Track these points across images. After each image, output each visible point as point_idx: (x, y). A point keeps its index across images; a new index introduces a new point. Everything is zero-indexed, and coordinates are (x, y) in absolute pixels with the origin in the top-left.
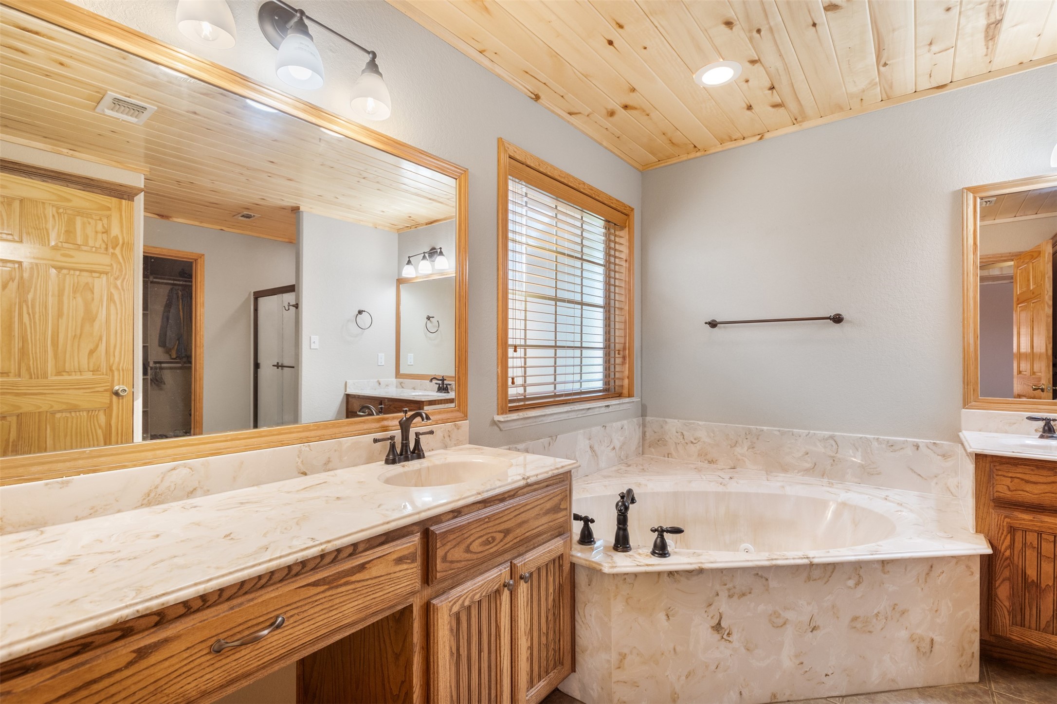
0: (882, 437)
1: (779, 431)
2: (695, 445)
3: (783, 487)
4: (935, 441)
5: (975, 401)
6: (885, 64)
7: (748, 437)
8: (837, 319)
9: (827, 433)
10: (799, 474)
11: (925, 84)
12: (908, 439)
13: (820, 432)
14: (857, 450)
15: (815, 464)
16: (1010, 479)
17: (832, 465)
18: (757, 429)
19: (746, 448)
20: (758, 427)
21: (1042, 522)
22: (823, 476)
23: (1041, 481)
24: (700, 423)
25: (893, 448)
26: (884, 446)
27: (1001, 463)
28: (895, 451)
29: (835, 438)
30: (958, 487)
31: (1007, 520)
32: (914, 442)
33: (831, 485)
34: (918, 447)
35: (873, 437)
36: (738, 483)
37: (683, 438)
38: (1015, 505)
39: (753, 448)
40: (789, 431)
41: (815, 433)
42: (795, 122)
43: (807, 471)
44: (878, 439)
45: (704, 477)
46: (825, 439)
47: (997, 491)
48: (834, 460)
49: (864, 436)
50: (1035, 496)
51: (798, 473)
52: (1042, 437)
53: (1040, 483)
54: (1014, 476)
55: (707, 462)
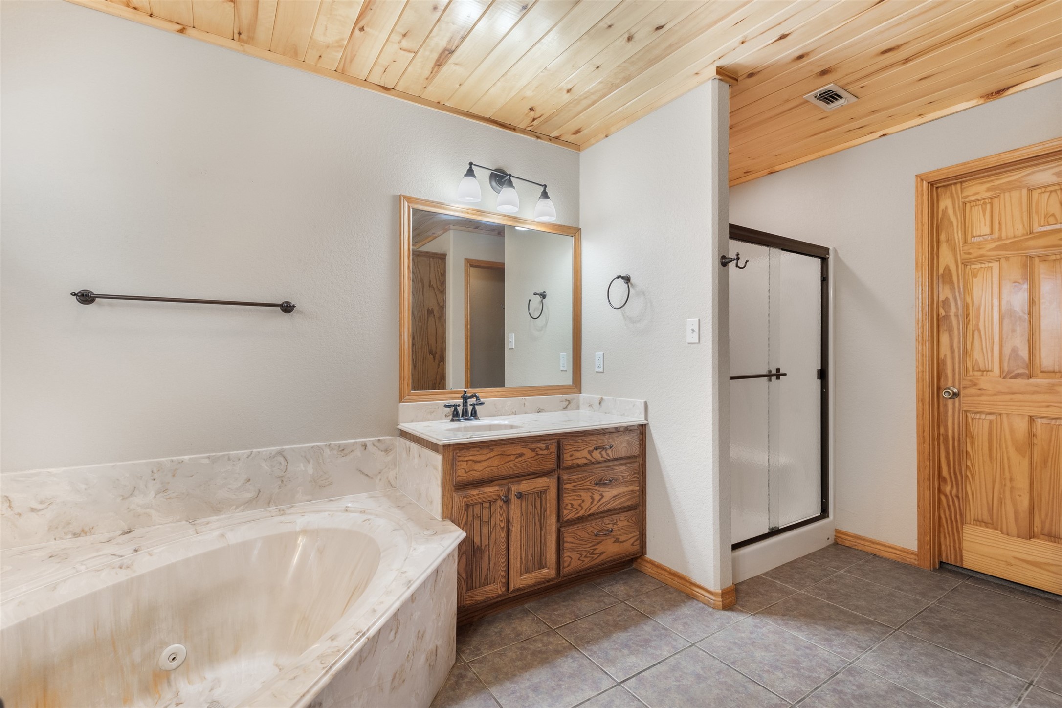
0: (333, 443)
1: (209, 457)
2: (40, 513)
3: (223, 536)
4: (379, 438)
5: (408, 395)
6: (362, 29)
7: (156, 476)
8: (287, 308)
9: (274, 449)
10: (238, 510)
11: (375, 78)
12: (358, 440)
13: (266, 449)
14: (309, 462)
15: (260, 491)
16: (466, 463)
17: (280, 487)
18: (172, 461)
19: (153, 494)
20: (174, 458)
21: (484, 493)
22: (269, 503)
23: (483, 459)
24: (53, 470)
25: (344, 452)
26: (335, 452)
27: (461, 450)
28: (346, 456)
29: (284, 453)
30: (396, 478)
31: (465, 499)
32: (363, 442)
33: (282, 513)
34: (365, 446)
35: (325, 443)
36: (151, 555)
37: (10, 506)
38: (467, 485)
39: (165, 491)
40: (224, 455)
41: (259, 452)
42: (236, 36)
43: (249, 504)
44: (330, 445)
45: (83, 568)
46: (272, 457)
47: (458, 476)
48: (282, 481)
49: (316, 444)
50: (480, 473)
51: (236, 509)
52: (452, 420)
53: (482, 461)
54: (468, 459)
55: (69, 536)
